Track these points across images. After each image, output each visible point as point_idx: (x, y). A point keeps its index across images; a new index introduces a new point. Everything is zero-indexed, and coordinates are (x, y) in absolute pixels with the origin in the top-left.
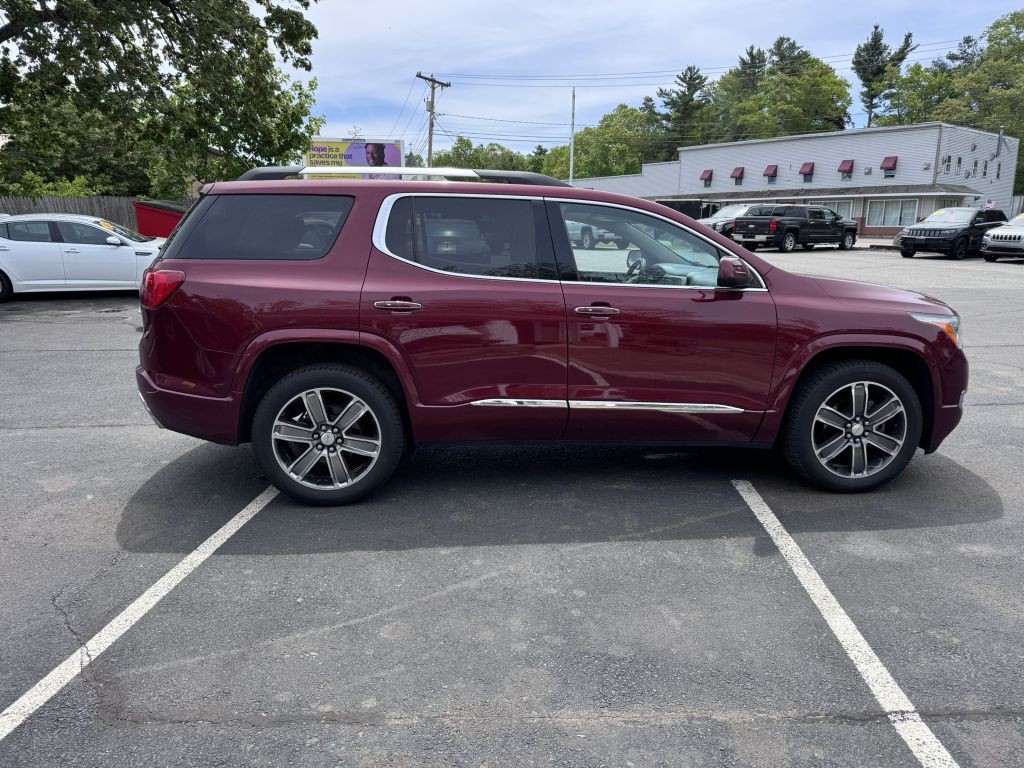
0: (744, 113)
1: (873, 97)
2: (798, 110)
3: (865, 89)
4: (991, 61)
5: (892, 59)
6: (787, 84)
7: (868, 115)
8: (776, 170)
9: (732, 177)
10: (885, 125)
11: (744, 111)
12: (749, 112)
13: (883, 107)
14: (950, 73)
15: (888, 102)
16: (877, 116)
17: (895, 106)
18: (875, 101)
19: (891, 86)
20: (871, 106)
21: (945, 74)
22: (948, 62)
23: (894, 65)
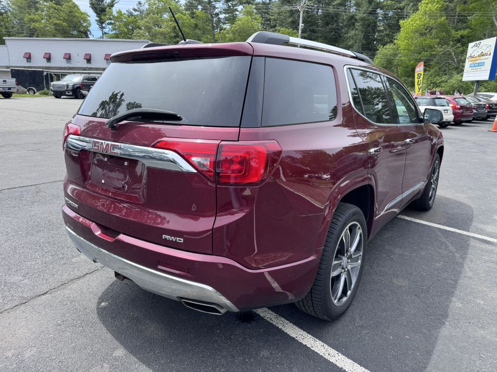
0: (34, 22)
1: (102, 23)
2: (65, 24)
3: (98, 19)
4: (151, 14)
5: (108, 6)
6: (55, 9)
7: (101, 32)
8: (70, 55)
9: (44, 58)
10: (110, 38)
11: (33, 20)
12: (36, 21)
13: (108, 29)
14: (135, 17)
15: (110, 27)
16: (105, 33)
17: (114, 29)
18: (104, 25)
19: (110, 19)
20: (102, 28)
21: (133, 17)
22: (133, 12)
23: (110, 9)
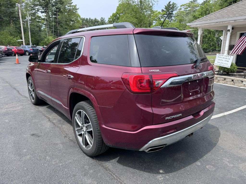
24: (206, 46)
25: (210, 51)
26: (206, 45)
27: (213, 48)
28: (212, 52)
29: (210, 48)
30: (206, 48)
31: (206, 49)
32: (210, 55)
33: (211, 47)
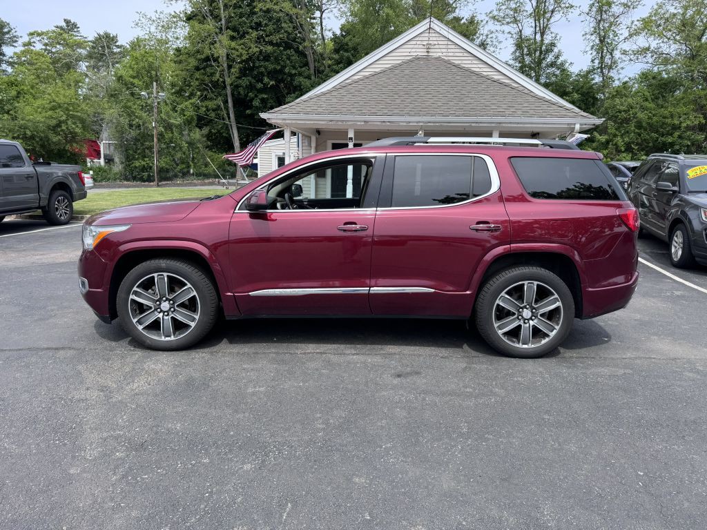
24: (167, 163)
25: (176, 176)
26: (166, 160)
27: (183, 168)
28: (182, 177)
29: (175, 168)
30: (166, 168)
31: (167, 171)
32: (178, 185)
33: (177, 165)
